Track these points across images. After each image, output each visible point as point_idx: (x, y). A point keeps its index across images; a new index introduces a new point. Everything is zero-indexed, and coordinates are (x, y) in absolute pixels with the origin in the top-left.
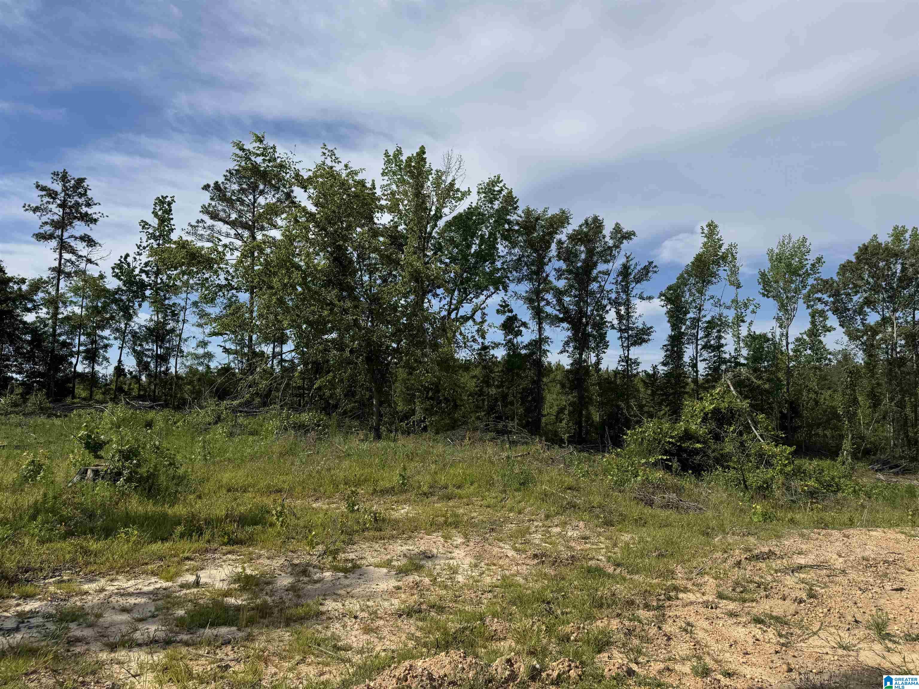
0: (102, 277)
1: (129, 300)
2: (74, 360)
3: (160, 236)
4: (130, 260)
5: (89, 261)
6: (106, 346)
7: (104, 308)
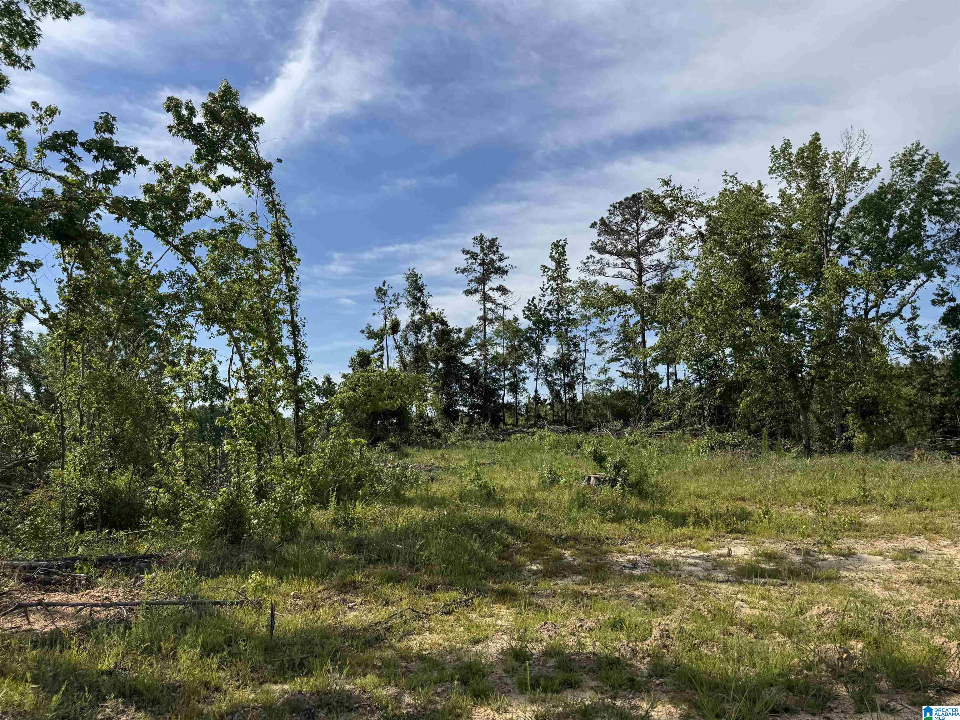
0: (516, 319)
1: (538, 337)
2: (501, 392)
3: (558, 277)
4: (536, 302)
5: (505, 307)
6: (524, 379)
7: (519, 346)
